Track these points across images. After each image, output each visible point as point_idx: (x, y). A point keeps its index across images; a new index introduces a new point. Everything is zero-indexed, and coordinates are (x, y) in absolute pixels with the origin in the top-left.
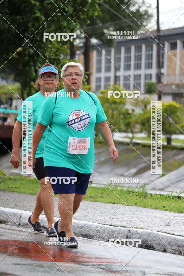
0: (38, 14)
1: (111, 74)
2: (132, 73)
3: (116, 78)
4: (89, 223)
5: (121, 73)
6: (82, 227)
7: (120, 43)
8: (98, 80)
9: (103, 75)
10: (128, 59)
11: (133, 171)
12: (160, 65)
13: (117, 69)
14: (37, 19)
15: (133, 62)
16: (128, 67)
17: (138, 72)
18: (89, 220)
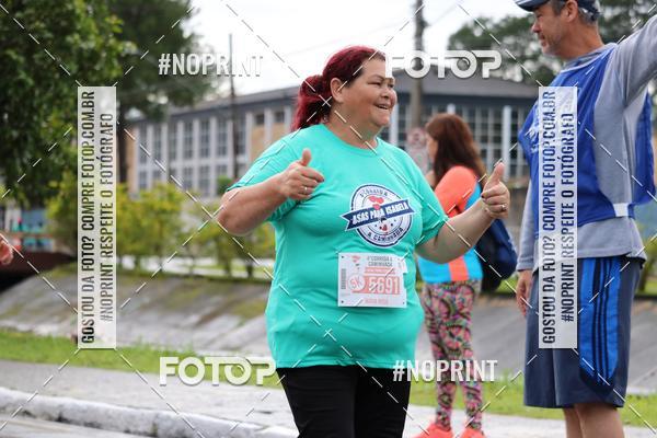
0: (23, 76)
1: (163, 166)
2: (196, 162)
3: (172, 172)
4: (96, 404)
5: (179, 164)
6: (84, 412)
7: (176, 117)
8: (143, 175)
9: (150, 167)
10: (189, 141)
11: (194, 318)
12: (238, 150)
13: (172, 156)
14: (21, 83)
15: (196, 146)
16: (189, 154)
17: (205, 162)
18: (97, 400)
